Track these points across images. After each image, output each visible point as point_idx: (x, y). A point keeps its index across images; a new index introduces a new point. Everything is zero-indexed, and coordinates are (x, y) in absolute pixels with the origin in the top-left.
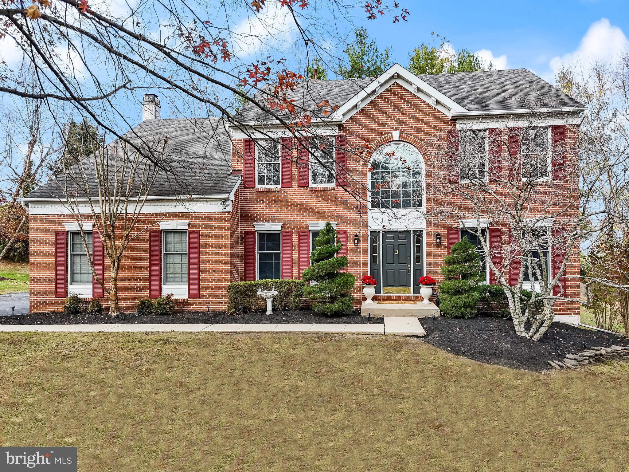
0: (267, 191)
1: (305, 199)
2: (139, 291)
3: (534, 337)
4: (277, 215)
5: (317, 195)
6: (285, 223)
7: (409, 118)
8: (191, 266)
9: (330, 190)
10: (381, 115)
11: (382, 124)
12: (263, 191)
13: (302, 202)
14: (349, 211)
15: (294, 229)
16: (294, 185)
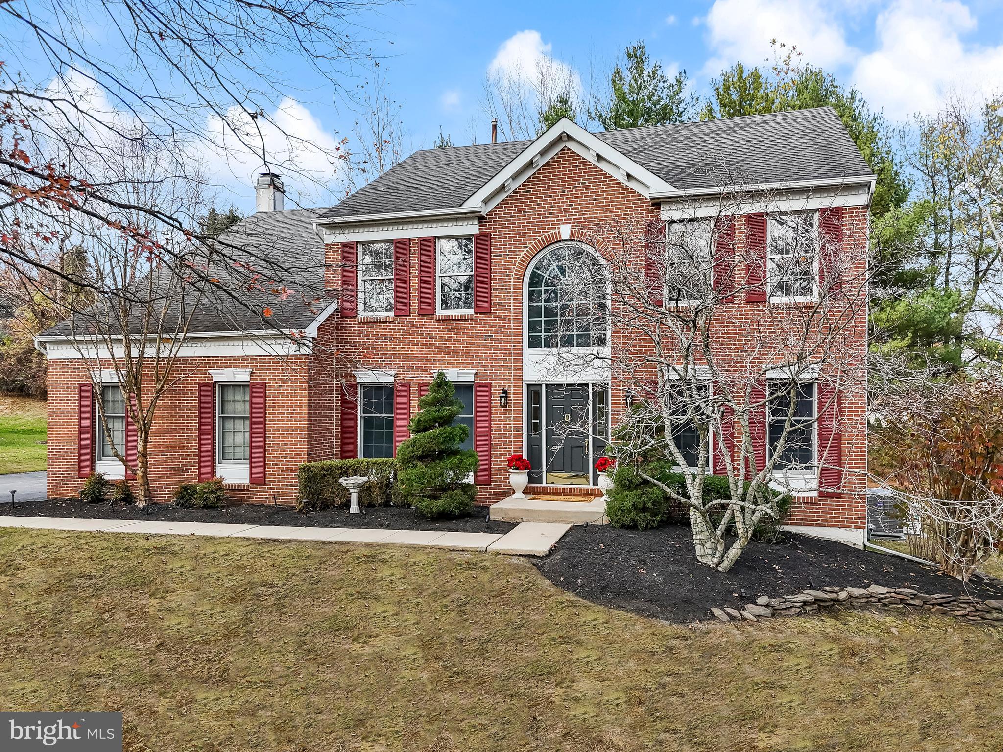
0: (374, 322)
1: (429, 334)
2: (185, 472)
3: (721, 565)
4: (388, 358)
5: (446, 328)
6: (400, 371)
7: (586, 204)
8: (254, 436)
9: (465, 320)
10: (542, 201)
11: (545, 214)
12: (368, 322)
13: (424, 338)
14: (494, 353)
15: (413, 380)
16: (413, 313)
